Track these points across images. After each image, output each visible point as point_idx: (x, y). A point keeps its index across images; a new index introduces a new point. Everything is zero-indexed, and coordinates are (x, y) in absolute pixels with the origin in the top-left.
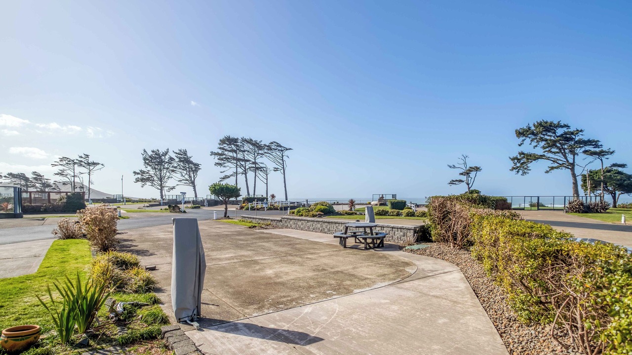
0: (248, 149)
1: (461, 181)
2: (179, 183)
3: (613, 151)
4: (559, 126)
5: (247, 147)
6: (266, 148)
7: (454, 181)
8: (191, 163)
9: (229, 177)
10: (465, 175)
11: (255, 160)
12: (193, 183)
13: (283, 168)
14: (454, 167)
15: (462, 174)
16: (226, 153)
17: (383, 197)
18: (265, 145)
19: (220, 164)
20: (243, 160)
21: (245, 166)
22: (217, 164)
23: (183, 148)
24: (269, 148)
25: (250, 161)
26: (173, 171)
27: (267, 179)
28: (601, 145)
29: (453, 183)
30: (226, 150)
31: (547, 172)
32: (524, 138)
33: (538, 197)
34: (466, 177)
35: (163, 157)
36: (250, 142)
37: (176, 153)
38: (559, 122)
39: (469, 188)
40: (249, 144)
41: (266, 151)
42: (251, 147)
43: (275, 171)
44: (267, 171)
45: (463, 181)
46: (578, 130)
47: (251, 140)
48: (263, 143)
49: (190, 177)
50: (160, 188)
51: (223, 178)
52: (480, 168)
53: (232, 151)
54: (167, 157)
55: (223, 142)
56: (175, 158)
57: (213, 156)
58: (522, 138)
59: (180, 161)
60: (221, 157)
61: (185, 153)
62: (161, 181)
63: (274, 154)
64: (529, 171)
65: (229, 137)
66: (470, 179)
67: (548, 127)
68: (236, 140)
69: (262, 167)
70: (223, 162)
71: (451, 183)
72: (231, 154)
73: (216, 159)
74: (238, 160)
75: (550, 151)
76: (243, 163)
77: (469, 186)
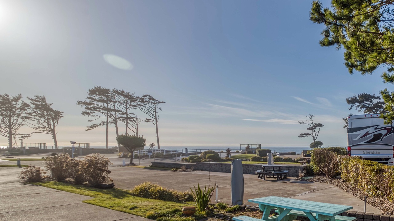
0: (120, 100)
1: (308, 134)
2: (34, 131)
4: (374, 97)
5: (118, 98)
6: (138, 100)
7: (303, 134)
8: (51, 110)
9: (97, 126)
10: (311, 130)
11: (127, 110)
12: (53, 131)
13: (156, 119)
14: (303, 123)
15: (308, 129)
16: (95, 102)
17: (249, 147)
18: (138, 97)
19: (88, 114)
20: (113, 110)
21: (116, 116)
22: (84, 113)
23: (41, 95)
24: (142, 100)
25: (120, 111)
26: (27, 118)
27: (137, 129)
29: (302, 136)
30: (95, 100)
34: (312, 131)
35: (14, 103)
36: (122, 93)
37: (32, 100)
38: (374, 95)
39: (314, 140)
40: (120, 96)
41: (139, 103)
42: (123, 98)
43: (146, 121)
44: (137, 121)
45: (310, 135)
47: (123, 92)
48: (135, 96)
49: (49, 124)
50: (8, 135)
51: (91, 127)
52: (323, 125)
53: (103, 101)
54: (20, 103)
55: (92, 92)
56: (30, 104)
57: (80, 106)
58: (351, 105)
59: (37, 107)
60: (89, 106)
61: (43, 99)
62: (10, 128)
63: (147, 106)
65: (100, 87)
66: (315, 133)
68: (107, 91)
69: (132, 118)
70: (90, 111)
71: (301, 136)
72: (101, 104)
73: (83, 108)
74: (108, 110)
76: (113, 113)
77: (314, 138)
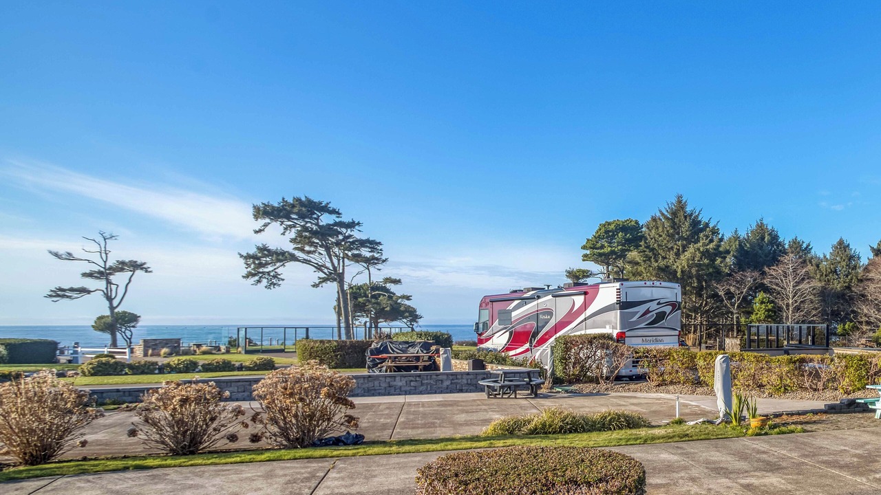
1: (86, 291)
3: (386, 259)
4: (325, 209)
7: (64, 291)
10: (99, 278)
14: (70, 257)
15: (90, 275)
28: (381, 250)
29: (63, 296)
31: (315, 286)
32: (267, 220)
33: (307, 329)
38: (328, 204)
39: (112, 308)
45: (93, 292)
46: (354, 222)
58: (263, 221)
64: (281, 282)
66: (114, 287)
67: (309, 208)
71: (58, 296)
75: (302, 250)
77: (111, 304)
